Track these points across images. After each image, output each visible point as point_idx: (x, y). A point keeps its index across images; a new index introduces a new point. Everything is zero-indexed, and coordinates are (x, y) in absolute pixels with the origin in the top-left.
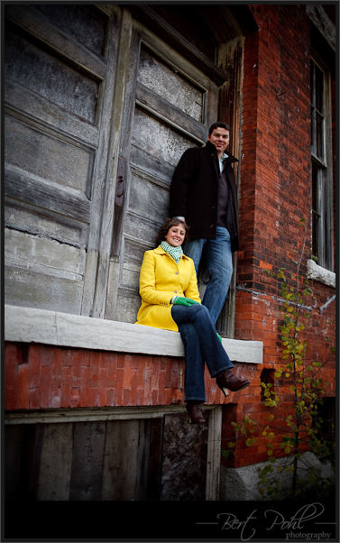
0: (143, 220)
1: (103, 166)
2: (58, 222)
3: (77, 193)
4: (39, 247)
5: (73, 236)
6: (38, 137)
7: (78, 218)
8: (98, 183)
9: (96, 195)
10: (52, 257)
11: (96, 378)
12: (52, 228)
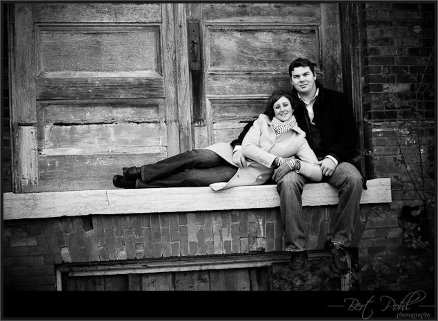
0: (231, 75)
1: (171, 38)
2: (132, 106)
3: (148, 73)
4: (117, 132)
5: (151, 114)
6: (98, 38)
7: (151, 97)
8: (167, 56)
9: (168, 68)
10: (132, 137)
11: (157, 235)
12: (128, 112)
